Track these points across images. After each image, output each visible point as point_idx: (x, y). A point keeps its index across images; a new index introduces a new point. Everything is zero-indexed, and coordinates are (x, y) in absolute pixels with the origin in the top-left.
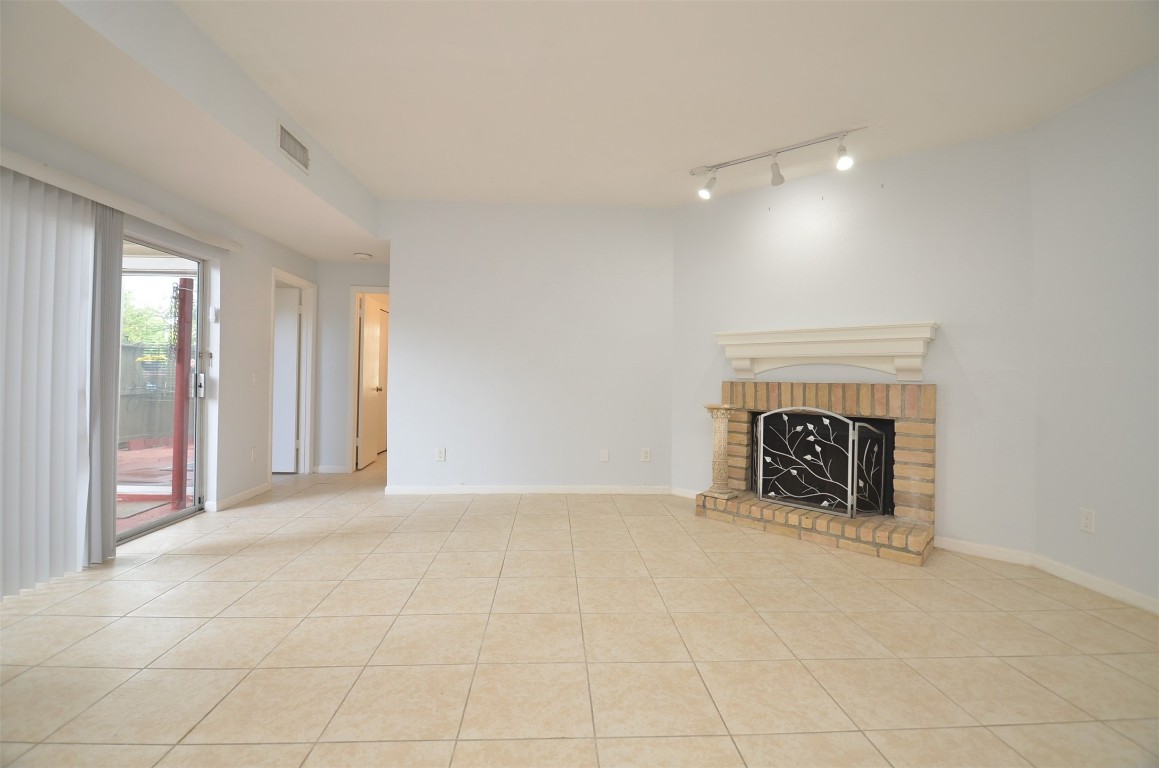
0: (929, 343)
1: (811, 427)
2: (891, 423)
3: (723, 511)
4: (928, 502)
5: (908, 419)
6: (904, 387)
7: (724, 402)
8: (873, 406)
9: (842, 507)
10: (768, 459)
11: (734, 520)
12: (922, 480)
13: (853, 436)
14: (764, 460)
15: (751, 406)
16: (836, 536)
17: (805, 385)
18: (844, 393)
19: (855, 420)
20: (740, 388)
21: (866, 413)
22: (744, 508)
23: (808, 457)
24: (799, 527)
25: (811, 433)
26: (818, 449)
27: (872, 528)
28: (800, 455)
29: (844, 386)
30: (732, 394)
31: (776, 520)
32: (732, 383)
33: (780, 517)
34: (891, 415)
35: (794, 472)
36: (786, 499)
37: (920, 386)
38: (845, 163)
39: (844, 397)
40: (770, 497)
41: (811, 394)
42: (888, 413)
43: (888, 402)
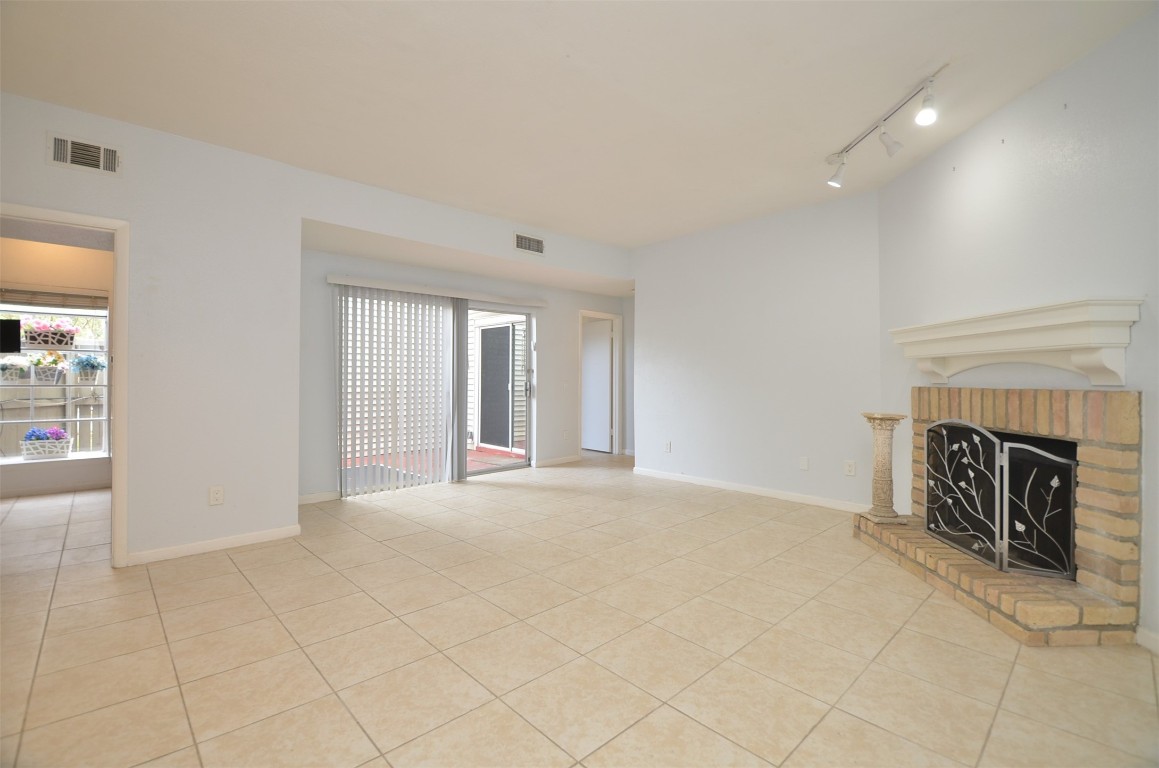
1: (964, 445)
2: (1068, 448)
3: (871, 535)
5: (1090, 442)
6: (1086, 393)
7: (914, 411)
8: (1051, 422)
9: (989, 553)
10: (931, 484)
11: (879, 547)
12: (1110, 535)
15: (933, 419)
16: (953, 584)
17: (983, 391)
18: (1021, 402)
20: (926, 394)
21: (1044, 431)
23: (963, 484)
24: (925, 566)
25: (965, 454)
29: (1021, 393)
30: (920, 401)
31: (908, 554)
32: (920, 388)
33: (911, 551)
34: (1071, 436)
35: (950, 501)
36: (943, 534)
37: (1105, 393)
38: (927, 117)
41: (988, 403)
42: (1067, 432)
43: (1067, 416)
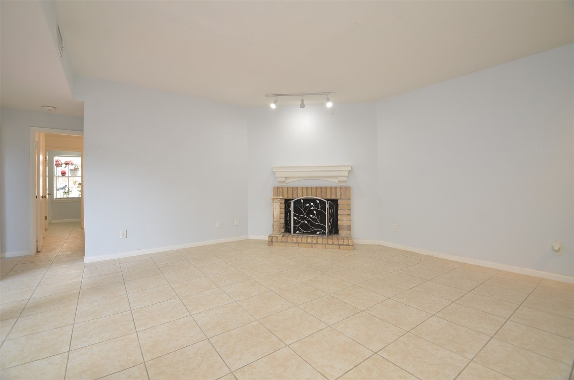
0: (349, 172)
1: (312, 204)
2: (337, 200)
3: (281, 242)
4: (349, 228)
5: (343, 199)
6: (341, 187)
7: (274, 196)
8: (331, 195)
9: (324, 233)
10: (296, 218)
11: (285, 245)
12: (347, 220)
13: (327, 206)
14: (294, 219)
15: (286, 197)
16: (326, 244)
17: (307, 188)
18: (321, 190)
19: (328, 200)
20: (281, 189)
21: (329, 198)
22: (290, 239)
23: (311, 216)
24: (312, 243)
25: (312, 206)
26: (315, 212)
27: (335, 239)
28: (308, 215)
29: (321, 187)
30: (278, 192)
31: (303, 242)
32: (277, 187)
33: (304, 240)
34: (337, 198)
35: (306, 222)
36: (304, 233)
37: (346, 187)
38: (329, 105)
39: (321, 192)
40: (297, 234)
41: (309, 191)
42: (336, 197)
43: (336, 193)
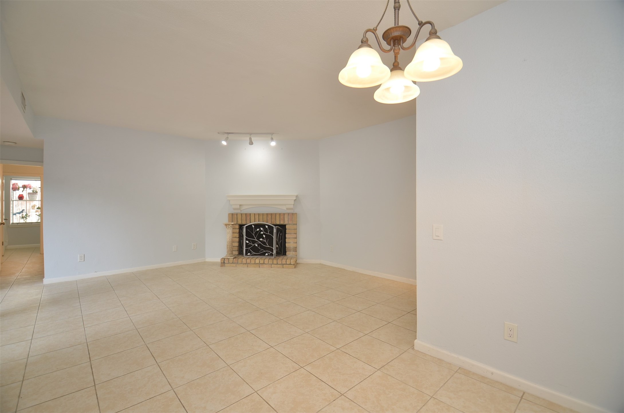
0: (295, 200)
1: (262, 229)
2: (285, 225)
3: (232, 263)
4: (295, 249)
5: (290, 224)
6: (288, 214)
7: (229, 221)
8: (280, 221)
9: (272, 255)
10: (247, 242)
11: (236, 266)
12: (294, 243)
13: (275, 231)
14: (246, 242)
15: (240, 222)
16: (271, 264)
17: (259, 214)
18: (271, 216)
19: (275, 225)
20: (235, 216)
21: (278, 223)
22: (240, 260)
23: (261, 239)
24: (259, 263)
25: (262, 231)
26: (264, 236)
27: (281, 260)
28: (258, 239)
29: (271, 214)
30: (232, 218)
31: (252, 262)
32: (232, 214)
33: (253, 262)
34: (285, 223)
35: (256, 245)
36: (254, 255)
37: (293, 214)
38: (273, 144)
39: (271, 218)
40: (248, 255)
41: (261, 217)
42: (284, 222)
43: (284, 219)
